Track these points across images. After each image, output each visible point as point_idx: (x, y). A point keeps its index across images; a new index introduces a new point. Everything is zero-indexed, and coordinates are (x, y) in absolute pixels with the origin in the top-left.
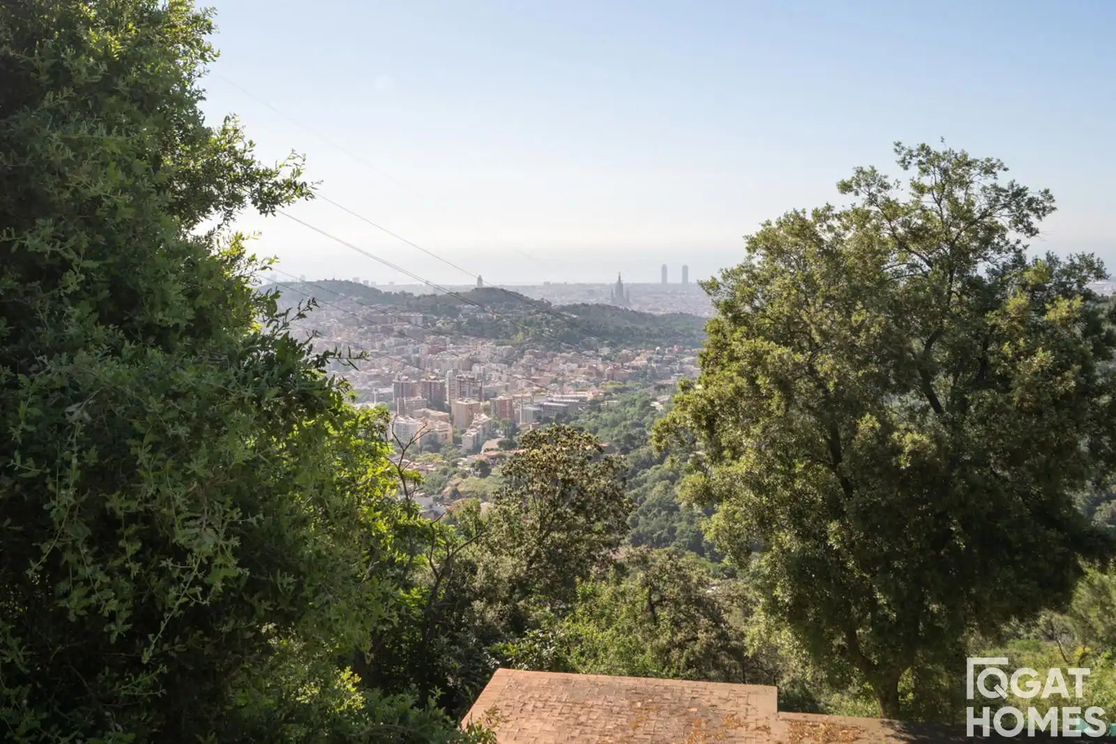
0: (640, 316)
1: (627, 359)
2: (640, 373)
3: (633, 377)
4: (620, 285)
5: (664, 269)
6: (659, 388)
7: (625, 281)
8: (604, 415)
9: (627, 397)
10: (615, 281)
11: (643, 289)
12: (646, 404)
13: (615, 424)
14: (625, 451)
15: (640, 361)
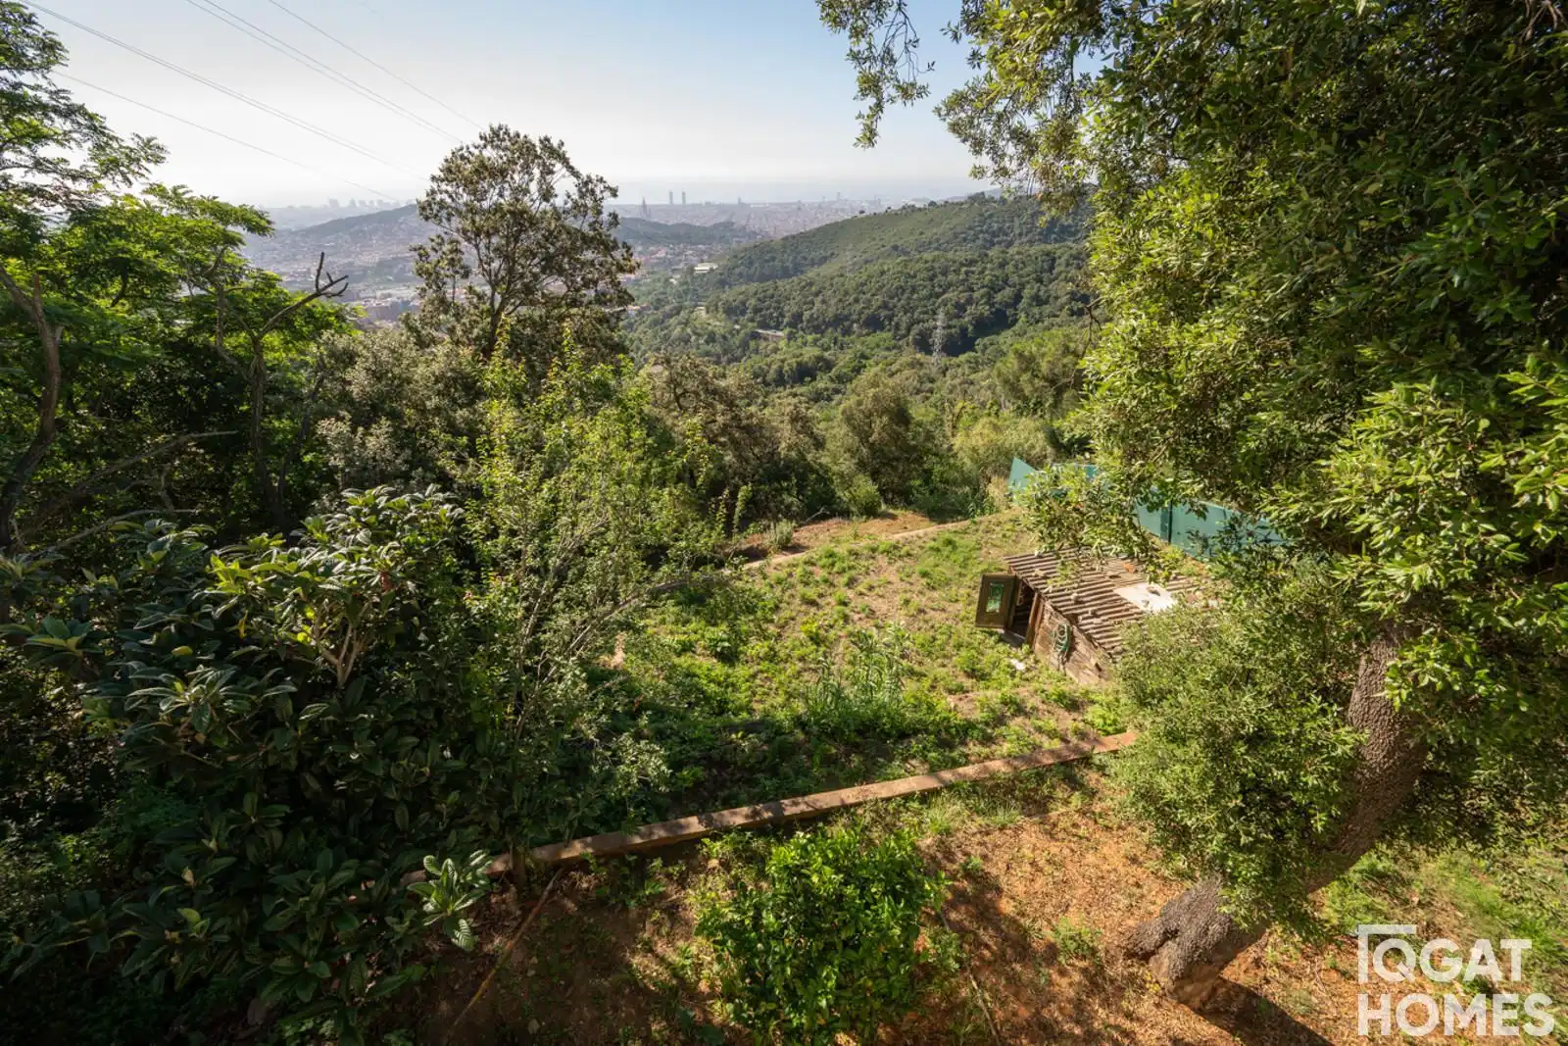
0: (657, 225)
1: (653, 253)
2: (662, 262)
3: (657, 264)
4: (644, 206)
5: (671, 194)
6: (674, 271)
7: (648, 203)
8: (643, 289)
9: (656, 276)
10: (640, 202)
11: (660, 208)
12: (667, 280)
13: (650, 293)
14: (657, 309)
15: (661, 254)
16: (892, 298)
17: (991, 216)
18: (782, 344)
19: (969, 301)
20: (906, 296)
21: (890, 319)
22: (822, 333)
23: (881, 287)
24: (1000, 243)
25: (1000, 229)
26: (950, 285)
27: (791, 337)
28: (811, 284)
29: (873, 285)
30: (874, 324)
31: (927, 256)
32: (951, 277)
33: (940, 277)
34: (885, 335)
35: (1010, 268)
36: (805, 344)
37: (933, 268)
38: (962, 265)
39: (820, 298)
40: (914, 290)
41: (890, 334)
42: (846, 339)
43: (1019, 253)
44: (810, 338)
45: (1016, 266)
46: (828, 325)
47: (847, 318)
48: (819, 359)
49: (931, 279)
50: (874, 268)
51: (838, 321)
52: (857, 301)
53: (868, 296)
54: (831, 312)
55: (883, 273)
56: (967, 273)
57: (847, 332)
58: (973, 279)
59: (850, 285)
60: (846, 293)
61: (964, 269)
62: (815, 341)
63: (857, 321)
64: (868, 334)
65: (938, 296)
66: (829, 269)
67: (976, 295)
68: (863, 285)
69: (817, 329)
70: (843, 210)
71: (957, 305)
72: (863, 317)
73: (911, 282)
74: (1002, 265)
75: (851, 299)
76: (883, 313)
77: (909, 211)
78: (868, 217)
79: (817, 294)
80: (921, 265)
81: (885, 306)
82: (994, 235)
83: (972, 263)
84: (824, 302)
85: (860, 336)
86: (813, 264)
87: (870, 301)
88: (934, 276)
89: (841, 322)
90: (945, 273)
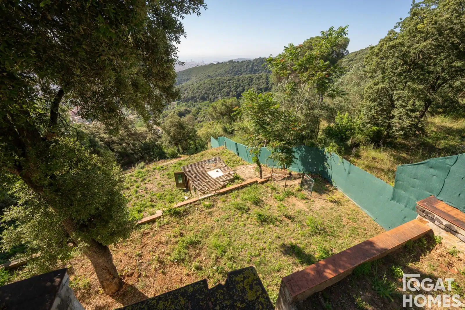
16: (208, 91)
17: (235, 66)
18: (176, 106)
19: (230, 91)
20: (212, 90)
21: (208, 97)
22: (188, 102)
23: (205, 88)
24: (238, 74)
25: (238, 70)
26: (224, 87)
27: (178, 104)
28: (183, 87)
29: (202, 87)
30: (203, 99)
31: (218, 78)
32: (225, 84)
33: (221, 84)
34: (207, 102)
35: (241, 81)
36: (183, 106)
37: (219, 82)
38: (227, 81)
39: (186, 91)
40: (214, 88)
41: (209, 102)
42: (195, 104)
43: (243, 77)
44: (184, 104)
45: (242, 81)
46: (189, 100)
47: (195, 97)
48: (186, 110)
49: (219, 85)
50: (202, 82)
51: (192, 98)
52: (197, 92)
53: (201, 90)
54: (190, 96)
55: (205, 83)
56: (229, 83)
57: (196, 101)
58: (231, 84)
59: (195, 87)
60: (194, 90)
61: (228, 82)
62: (186, 105)
63: (198, 98)
64: (202, 102)
65: (221, 90)
66: (189, 82)
67: (232, 89)
68: (199, 87)
69: (186, 101)
70: (193, 64)
71: (227, 92)
72: (200, 97)
73: (213, 86)
74: (238, 81)
75: (196, 92)
76: (206, 95)
77: (212, 65)
78: (200, 67)
79: (185, 90)
80: (215, 81)
81: (206, 93)
82: (237, 72)
83: (230, 80)
84: (187, 92)
85: (200, 102)
86: (184, 81)
87: (201, 92)
88: (220, 84)
89: (193, 98)
90: (223, 83)
